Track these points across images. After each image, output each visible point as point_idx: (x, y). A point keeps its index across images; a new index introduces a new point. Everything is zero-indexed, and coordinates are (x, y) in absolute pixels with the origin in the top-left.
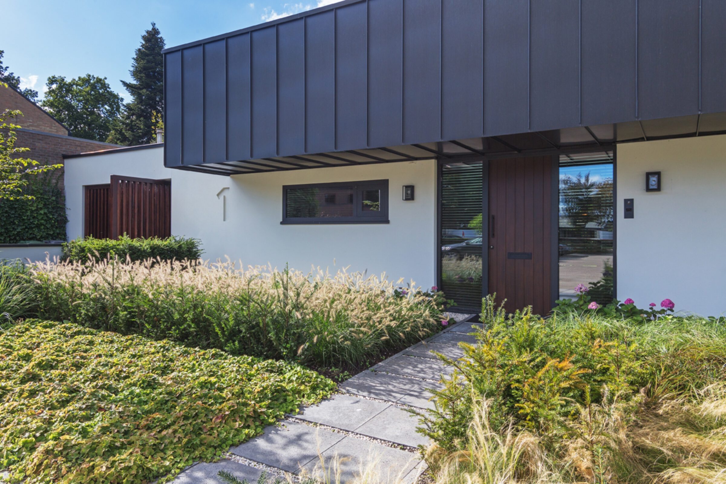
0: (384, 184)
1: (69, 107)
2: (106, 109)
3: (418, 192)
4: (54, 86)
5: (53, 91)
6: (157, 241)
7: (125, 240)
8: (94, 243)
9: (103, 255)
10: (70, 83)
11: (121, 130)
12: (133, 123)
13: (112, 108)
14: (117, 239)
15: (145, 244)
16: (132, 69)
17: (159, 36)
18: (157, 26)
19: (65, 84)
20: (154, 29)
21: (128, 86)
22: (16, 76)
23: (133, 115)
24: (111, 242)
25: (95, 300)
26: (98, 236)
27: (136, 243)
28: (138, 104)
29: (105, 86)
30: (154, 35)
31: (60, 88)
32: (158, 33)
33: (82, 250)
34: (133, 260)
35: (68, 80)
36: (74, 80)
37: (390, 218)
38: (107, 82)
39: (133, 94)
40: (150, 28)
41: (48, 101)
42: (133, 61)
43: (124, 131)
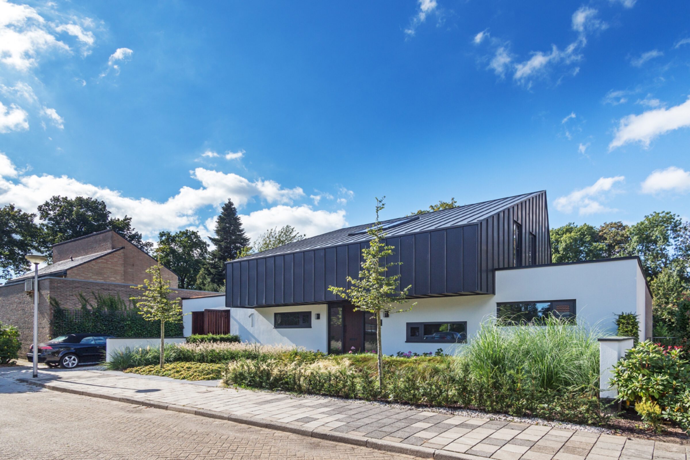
0: (310, 313)
1: (173, 251)
2: (198, 251)
3: (321, 316)
4: (164, 238)
5: (163, 241)
6: (222, 336)
7: (210, 335)
8: (198, 337)
9: (202, 340)
10: (174, 236)
11: (208, 268)
12: (216, 264)
13: (202, 251)
14: (207, 335)
15: (218, 337)
16: (215, 229)
17: (233, 207)
18: (231, 201)
19: (171, 236)
20: (230, 202)
21: (213, 240)
22: (139, 233)
23: (215, 258)
24: (205, 336)
25: (201, 355)
26: (200, 334)
27: (214, 336)
28: (219, 251)
29: (197, 237)
30: (230, 206)
31: (167, 239)
32: (232, 204)
33: (194, 339)
34: (213, 342)
35: (173, 234)
36: (177, 233)
37: (312, 326)
38: (198, 234)
39: (216, 244)
40: (227, 202)
41: (160, 248)
42: (216, 224)
43: (210, 269)
